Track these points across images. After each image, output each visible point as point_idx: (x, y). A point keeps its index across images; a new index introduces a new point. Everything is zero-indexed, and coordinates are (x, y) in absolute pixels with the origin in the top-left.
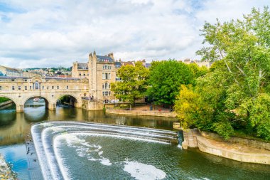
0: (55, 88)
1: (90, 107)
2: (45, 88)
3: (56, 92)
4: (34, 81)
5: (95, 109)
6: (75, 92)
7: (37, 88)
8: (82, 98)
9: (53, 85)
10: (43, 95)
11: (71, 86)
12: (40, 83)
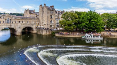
0: (21, 22)
1: (44, 33)
2: (14, 22)
3: (22, 25)
4: (6, 18)
6: (32, 25)
7: (8, 23)
8: (36, 28)
9: (19, 20)
10: (13, 26)
11: (30, 22)
12: (11, 19)
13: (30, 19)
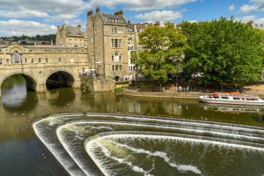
0: (43, 61)
2: (29, 61)
3: (45, 67)
4: (12, 52)
5: (104, 89)
6: (71, 66)
7: (17, 62)
9: (40, 56)
10: (27, 71)
11: (65, 58)
12: (21, 54)
13: (65, 52)
